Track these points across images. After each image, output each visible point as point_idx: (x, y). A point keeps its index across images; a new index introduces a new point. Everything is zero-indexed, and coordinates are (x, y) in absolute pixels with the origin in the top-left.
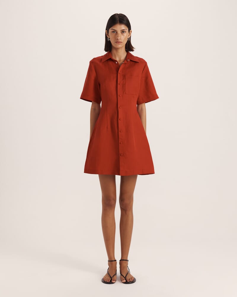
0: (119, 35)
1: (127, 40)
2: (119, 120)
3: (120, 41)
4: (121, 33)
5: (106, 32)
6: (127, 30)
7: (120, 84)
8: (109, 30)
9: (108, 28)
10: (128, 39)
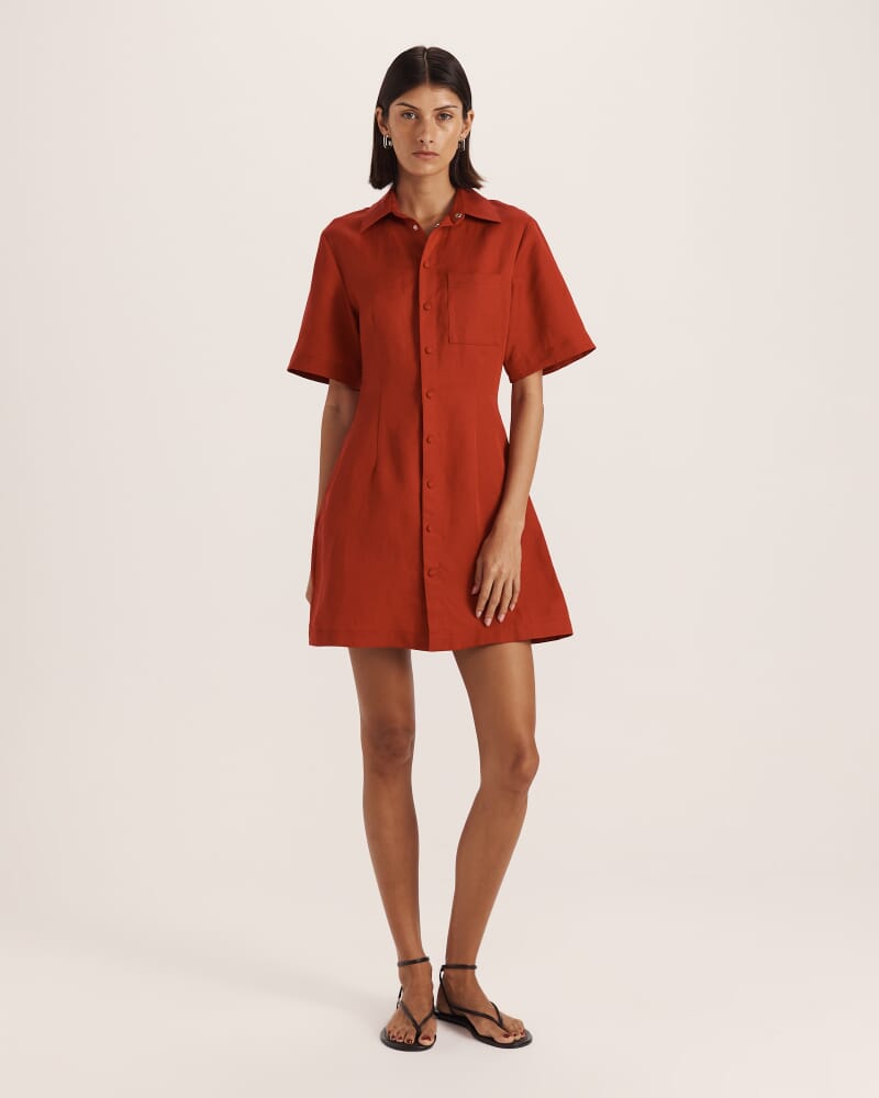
0: (428, 129)
1: (456, 147)
2: (425, 442)
3: (431, 148)
4: (437, 118)
5: (377, 113)
6: (458, 111)
7: (429, 307)
8: (388, 107)
9: (384, 102)
10: (460, 143)
